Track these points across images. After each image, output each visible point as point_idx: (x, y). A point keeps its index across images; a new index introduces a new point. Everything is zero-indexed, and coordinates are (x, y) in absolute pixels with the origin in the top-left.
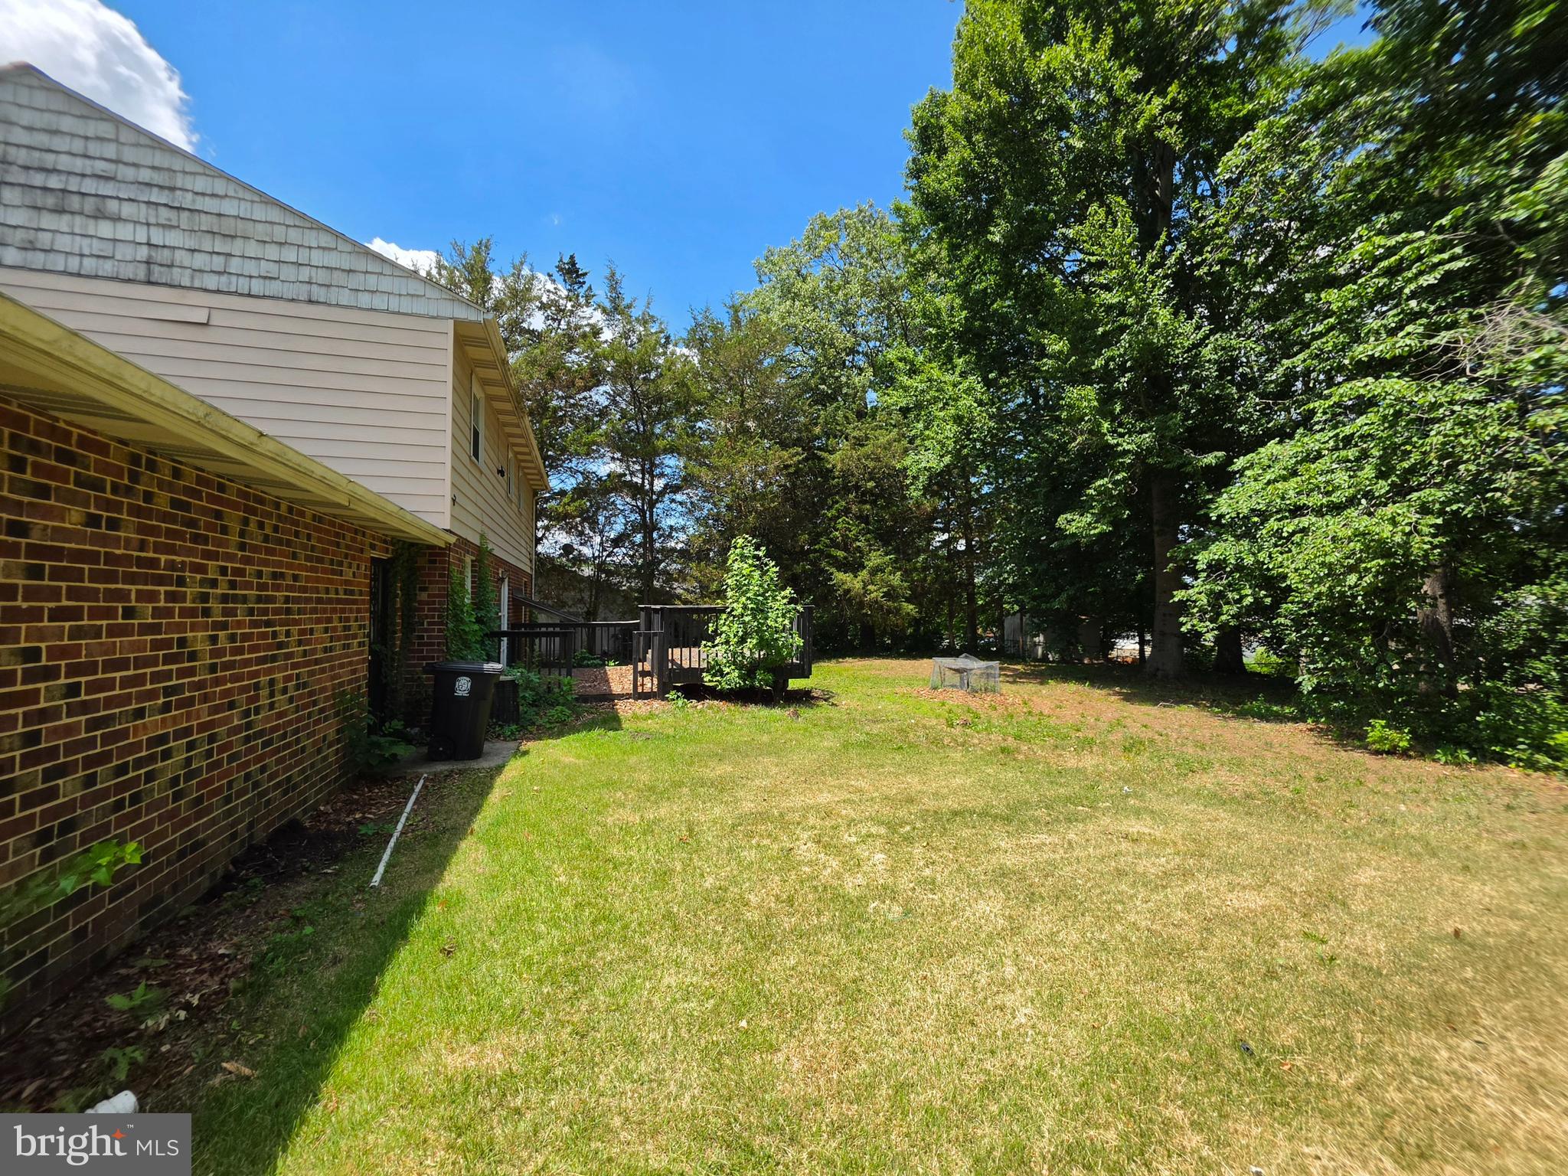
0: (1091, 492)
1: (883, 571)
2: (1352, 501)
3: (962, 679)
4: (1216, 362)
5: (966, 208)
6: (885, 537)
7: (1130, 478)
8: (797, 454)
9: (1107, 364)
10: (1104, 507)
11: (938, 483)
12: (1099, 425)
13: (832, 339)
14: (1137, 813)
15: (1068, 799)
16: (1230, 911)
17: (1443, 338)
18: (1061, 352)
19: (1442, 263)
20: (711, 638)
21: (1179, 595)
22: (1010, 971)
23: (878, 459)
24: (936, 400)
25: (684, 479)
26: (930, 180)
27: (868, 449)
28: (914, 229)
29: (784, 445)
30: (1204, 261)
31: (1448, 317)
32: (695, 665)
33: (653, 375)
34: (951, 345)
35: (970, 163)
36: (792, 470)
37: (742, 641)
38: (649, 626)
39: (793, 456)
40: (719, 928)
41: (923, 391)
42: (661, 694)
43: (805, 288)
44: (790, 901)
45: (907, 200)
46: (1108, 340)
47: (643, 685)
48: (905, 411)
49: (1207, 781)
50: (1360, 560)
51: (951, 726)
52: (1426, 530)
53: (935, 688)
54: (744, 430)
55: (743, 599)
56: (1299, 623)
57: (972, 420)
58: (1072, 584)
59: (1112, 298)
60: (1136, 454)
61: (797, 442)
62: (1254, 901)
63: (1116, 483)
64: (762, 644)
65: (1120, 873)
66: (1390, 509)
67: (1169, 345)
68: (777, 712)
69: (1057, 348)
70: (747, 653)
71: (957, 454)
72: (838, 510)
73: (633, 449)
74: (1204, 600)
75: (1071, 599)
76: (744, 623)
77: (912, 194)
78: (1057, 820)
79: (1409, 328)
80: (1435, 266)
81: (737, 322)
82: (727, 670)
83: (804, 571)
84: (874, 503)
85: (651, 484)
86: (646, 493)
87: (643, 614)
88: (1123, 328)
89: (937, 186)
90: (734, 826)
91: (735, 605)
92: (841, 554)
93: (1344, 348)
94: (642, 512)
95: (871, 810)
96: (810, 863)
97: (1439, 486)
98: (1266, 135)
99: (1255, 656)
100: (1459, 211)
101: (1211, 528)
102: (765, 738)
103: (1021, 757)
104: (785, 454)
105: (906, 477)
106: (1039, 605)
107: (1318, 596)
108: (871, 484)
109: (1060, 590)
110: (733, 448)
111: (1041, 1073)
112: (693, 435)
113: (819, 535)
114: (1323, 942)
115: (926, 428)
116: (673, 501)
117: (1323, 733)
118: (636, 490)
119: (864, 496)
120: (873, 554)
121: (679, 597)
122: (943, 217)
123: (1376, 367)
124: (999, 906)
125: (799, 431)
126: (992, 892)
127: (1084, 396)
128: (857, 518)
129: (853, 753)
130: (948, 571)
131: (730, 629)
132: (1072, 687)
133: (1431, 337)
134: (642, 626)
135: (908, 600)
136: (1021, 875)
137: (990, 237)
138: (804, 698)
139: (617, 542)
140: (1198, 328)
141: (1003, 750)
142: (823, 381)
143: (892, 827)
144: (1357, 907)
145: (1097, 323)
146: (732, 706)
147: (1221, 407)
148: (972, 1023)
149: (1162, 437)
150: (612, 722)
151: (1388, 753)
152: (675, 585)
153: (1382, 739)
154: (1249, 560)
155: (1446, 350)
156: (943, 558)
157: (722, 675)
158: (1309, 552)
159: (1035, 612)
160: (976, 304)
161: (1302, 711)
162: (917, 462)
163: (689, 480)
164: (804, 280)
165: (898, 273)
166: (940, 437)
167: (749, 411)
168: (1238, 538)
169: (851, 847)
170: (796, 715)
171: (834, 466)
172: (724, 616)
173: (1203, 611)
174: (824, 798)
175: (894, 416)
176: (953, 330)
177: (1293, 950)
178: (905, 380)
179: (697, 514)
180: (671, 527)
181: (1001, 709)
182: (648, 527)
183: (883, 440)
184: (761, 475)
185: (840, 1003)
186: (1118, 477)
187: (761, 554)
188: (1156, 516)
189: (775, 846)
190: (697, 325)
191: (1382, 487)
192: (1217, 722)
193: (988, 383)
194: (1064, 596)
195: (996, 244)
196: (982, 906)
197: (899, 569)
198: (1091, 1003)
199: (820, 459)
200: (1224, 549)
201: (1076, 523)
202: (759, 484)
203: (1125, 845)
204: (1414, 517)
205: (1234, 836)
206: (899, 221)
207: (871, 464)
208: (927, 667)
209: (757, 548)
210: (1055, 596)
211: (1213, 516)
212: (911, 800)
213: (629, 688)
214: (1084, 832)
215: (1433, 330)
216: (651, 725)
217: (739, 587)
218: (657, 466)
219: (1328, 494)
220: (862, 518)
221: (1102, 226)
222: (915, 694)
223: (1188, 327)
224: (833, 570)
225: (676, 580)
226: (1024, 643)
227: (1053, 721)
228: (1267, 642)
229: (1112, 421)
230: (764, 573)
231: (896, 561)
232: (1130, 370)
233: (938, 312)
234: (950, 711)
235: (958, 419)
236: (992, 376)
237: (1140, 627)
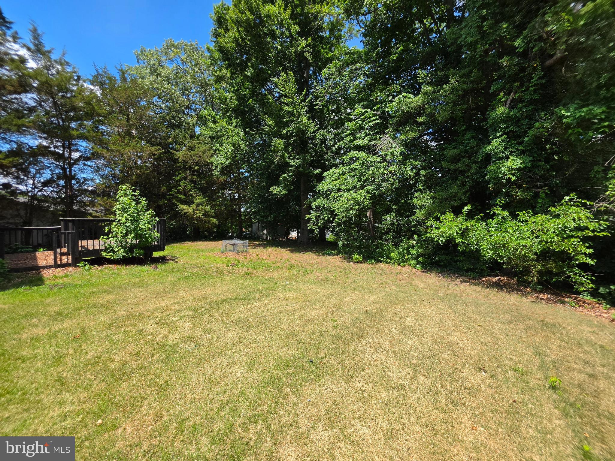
0: (281, 179)
1: (202, 205)
2: (352, 188)
3: (234, 248)
4: (320, 139)
5: (237, 58)
6: (204, 191)
7: (294, 175)
8: (159, 149)
9: (287, 133)
10: (285, 185)
11: (226, 170)
12: (284, 155)
13: (178, 100)
14: (289, 290)
15: (267, 289)
16: (312, 317)
17: (373, 142)
18: (271, 125)
19: (374, 120)
20: (107, 234)
21: (308, 217)
22: (237, 357)
23: (200, 157)
24: (224, 135)
25: (93, 154)
26: (221, 40)
27: (195, 152)
28: (216, 60)
29: (153, 145)
30: (317, 104)
31: (374, 137)
32: (97, 248)
33: (69, 95)
34: (231, 114)
35: (238, 39)
36: (156, 157)
37: (126, 235)
38: (66, 228)
39: (157, 150)
40: (92, 377)
41: (218, 131)
42: (75, 263)
43: (164, 72)
44: (138, 354)
45: (212, 46)
46: (288, 124)
47: (61, 260)
48: (211, 138)
49: (311, 276)
50: (353, 206)
51: (228, 266)
52: (368, 198)
53: (223, 252)
54: (130, 135)
55: (125, 215)
56: (339, 225)
57: (239, 146)
58: (275, 212)
59: (289, 109)
60: (296, 166)
61: (160, 144)
62: (319, 312)
63: (289, 176)
64: (137, 236)
65: (281, 312)
66: (360, 191)
67: (306, 130)
68: (146, 267)
69: (270, 123)
70: (129, 241)
71: (233, 159)
72: (181, 177)
73: (56, 133)
74: (314, 219)
75: (275, 218)
76: (127, 227)
77: (214, 44)
78: (262, 297)
79: (366, 138)
80: (373, 121)
81: (124, 79)
82: (116, 249)
83: (164, 204)
84: (198, 176)
85: (70, 154)
86: (66, 159)
87: (62, 223)
88: (293, 121)
89: (224, 44)
90: (111, 324)
91: (121, 218)
92: (182, 197)
93: (353, 141)
94: (63, 169)
95: (185, 305)
96: (152, 334)
97: (371, 185)
98: (335, 66)
99: (329, 236)
100: (378, 106)
101: (317, 195)
102: (137, 280)
103: (253, 275)
104: (153, 149)
105: (212, 166)
106: (263, 219)
107: (343, 217)
108: (197, 168)
109: (271, 214)
110: (122, 142)
111: (243, 394)
112: (98, 132)
113: (172, 188)
114: (336, 321)
115: (221, 146)
116: (85, 165)
117: (343, 258)
118: (59, 157)
119: (193, 173)
120: (197, 197)
121: (90, 214)
122: (228, 59)
123: (359, 148)
124: (236, 333)
125: (161, 139)
126: (234, 329)
127: (279, 143)
128: (190, 182)
129: (182, 282)
130: (231, 206)
131: (118, 230)
132: (275, 249)
133: (371, 142)
134: (62, 229)
135: (213, 217)
136: (246, 319)
137: (246, 73)
138: (163, 260)
139: (46, 184)
140: (315, 126)
141: (247, 274)
142: (173, 118)
143: (195, 310)
144: (345, 309)
145: (284, 117)
146: (120, 267)
147: (321, 154)
148: (219, 383)
149: (304, 162)
150: (38, 281)
151: (358, 262)
152: (88, 208)
153: (356, 259)
154: (326, 206)
155: (374, 146)
156: (228, 200)
157: (114, 252)
158: (341, 203)
159: (263, 222)
160: (241, 99)
161: (339, 252)
162: (217, 160)
163: (95, 155)
164: (163, 68)
165: (209, 78)
166: (226, 151)
167: (132, 125)
168: (324, 198)
169: (174, 323)
170: (156, 268)
171: (179, 158)
172: (114, 224)
173: (314, 221)
174: (165, 303)
175: (207, 139)
176: (232, 108)
177: (328, 325)
178: (211, 125)
179: (101, 173)
180: (84, 178)
181: (248, 258)
182: (68, 178)
183: (201, 149)
184: (141, 157)
185: (158, 394)
186: (290, 174)
187: (136, 194)
188: (302, 189)
189: (134, 330)
190: (98, 74)
191: (359, 185)
192: (317, 257)
193: (246, 133)
194: (272, 216)
195: (248, 77)
196: (230, 335)
197: (210, 204)
198: (265, 361)
199: (172, 153)
200: (319, 202)
201: (276, 190)
202: (139, 161)
203: (284, 302)
204: (366, 194)
205: (317, 293)
206: (209, 54)
207: (197, 159)
208: (221, 244)
209: (134, 191)
210: (268, 216)
211: (317, 191)
212: (206, 298)
213: (51, 261)
214: (271, 299)
215: (371, 140)
216: (66, 280)
217: (123, 209)
218: (74, 145)
219: (347, 185)
220: (192, 181)
221: (285, 81)
222: (215, 255)
223: (312, 125)
224: (178, 204)
225: (89, 206)
226: (259, 234)
227: (266, 261)
228: (332, 232)
229: (288, 154)
230: (138, 203)
231: (207, 201)
232: (294, 136)
233: (226, 99)
234: (228, 260)
235: (234, 145)
236: (247, 130)
237: (297, 227)
